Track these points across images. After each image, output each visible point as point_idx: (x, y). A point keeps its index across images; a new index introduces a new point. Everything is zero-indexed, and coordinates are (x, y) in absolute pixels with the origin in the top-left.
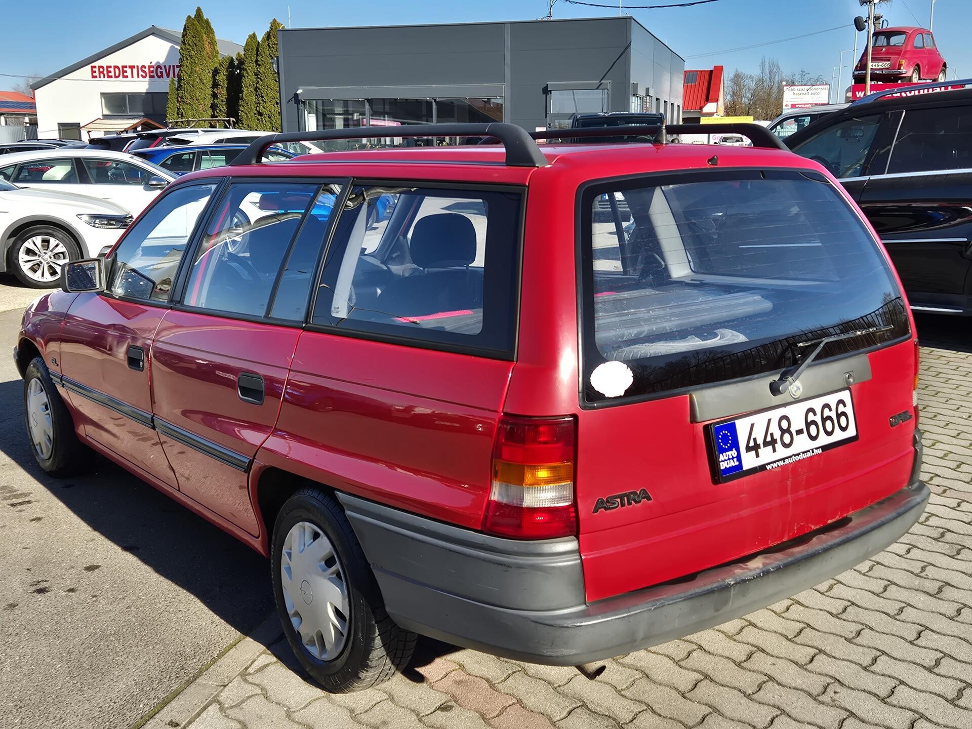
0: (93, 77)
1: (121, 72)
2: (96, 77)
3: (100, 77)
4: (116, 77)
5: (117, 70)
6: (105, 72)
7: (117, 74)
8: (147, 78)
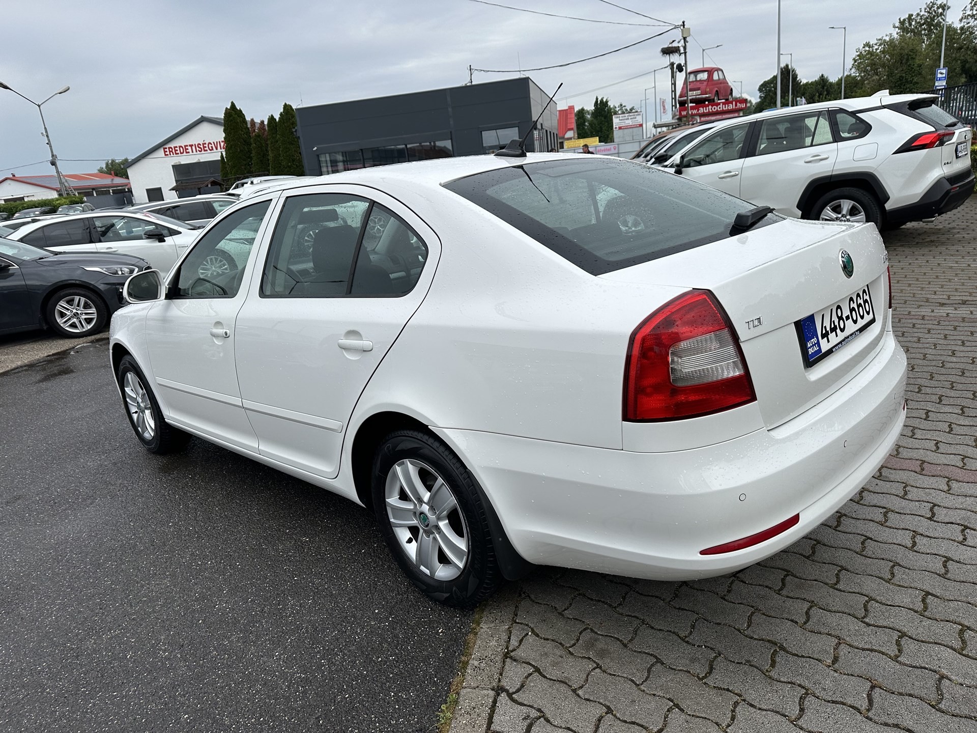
0: (166, 155)
1: (185, 150)
3: (170, 155)
4: (181, 153)
5: (181, 149)
6: (173, 151)
8: (203, 152)
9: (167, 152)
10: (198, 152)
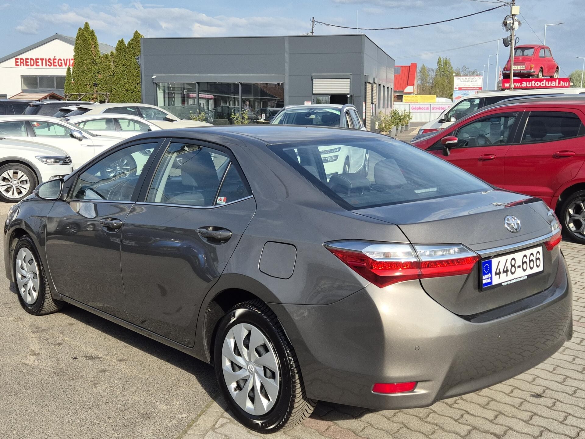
0: (17, 65)
1: (35, 62)
2: (18, 65)
3: (21, 65)
4: (32, 65)
5: (32, 62)
6: (25, 62)
7: (32, 64)
8: (52, 67)
9: (18, 62)
10: (48, 67)
